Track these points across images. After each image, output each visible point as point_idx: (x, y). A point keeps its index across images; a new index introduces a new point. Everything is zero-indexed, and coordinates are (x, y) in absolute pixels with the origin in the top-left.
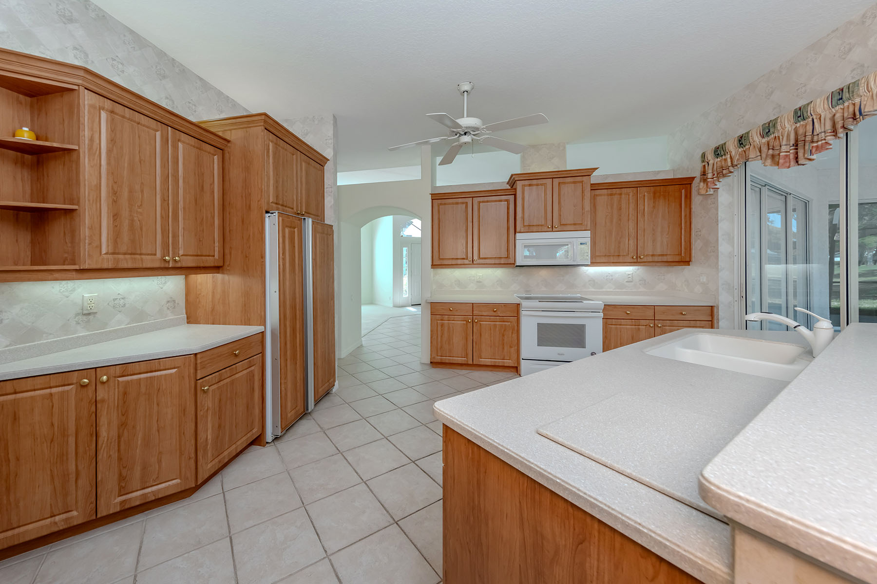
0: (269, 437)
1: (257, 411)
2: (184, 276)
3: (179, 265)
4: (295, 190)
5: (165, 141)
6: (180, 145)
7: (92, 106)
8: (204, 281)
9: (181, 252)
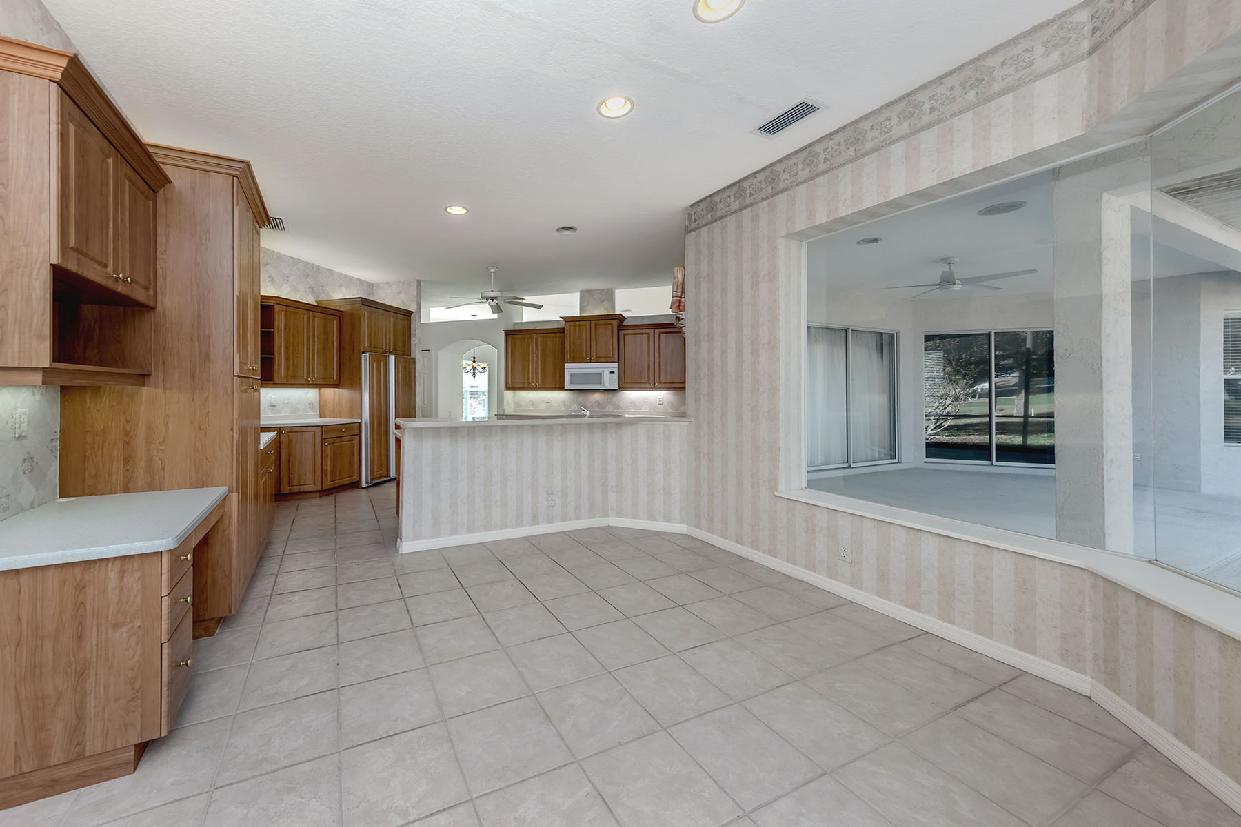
0: (364, 485)
1: (356, 466)
2: (317, 390)
3: (314, 383)
4: (384, 337)
5: (308, 318)
6: (316, 319)
7: (279, 311)
8: (329, 392)
9: (316, 376)
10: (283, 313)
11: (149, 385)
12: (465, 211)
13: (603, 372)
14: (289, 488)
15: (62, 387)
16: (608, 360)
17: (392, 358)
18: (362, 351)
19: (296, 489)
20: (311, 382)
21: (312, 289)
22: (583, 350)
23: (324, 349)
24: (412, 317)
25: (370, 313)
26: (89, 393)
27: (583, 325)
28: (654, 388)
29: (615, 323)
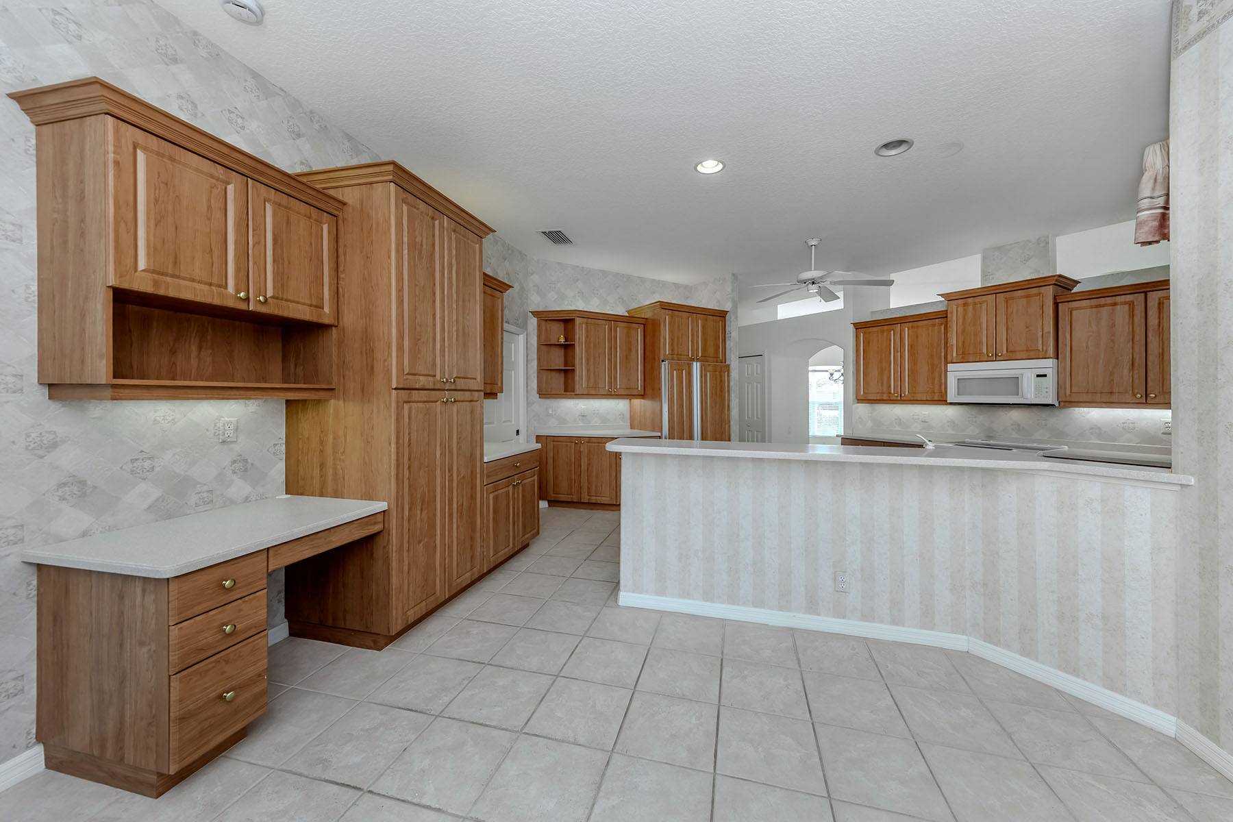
10: (584, 326)
11: (338, 398)
12: (721, 166)
13: (1022, 375)
14: (589, 497)
15: (287, 401)
16: (1032, 354)
17: (696, 367)
18: (662, 358)
19: (594, 499)
20: (613, 393)
21: (623, 299)
22: (981, 342)
23: (627, 358)
24: (727, 317)
25: (672, 317)
26: (300, 406)
27: (983, 302)
28: (1146, 403)
29: (1049, 292)
